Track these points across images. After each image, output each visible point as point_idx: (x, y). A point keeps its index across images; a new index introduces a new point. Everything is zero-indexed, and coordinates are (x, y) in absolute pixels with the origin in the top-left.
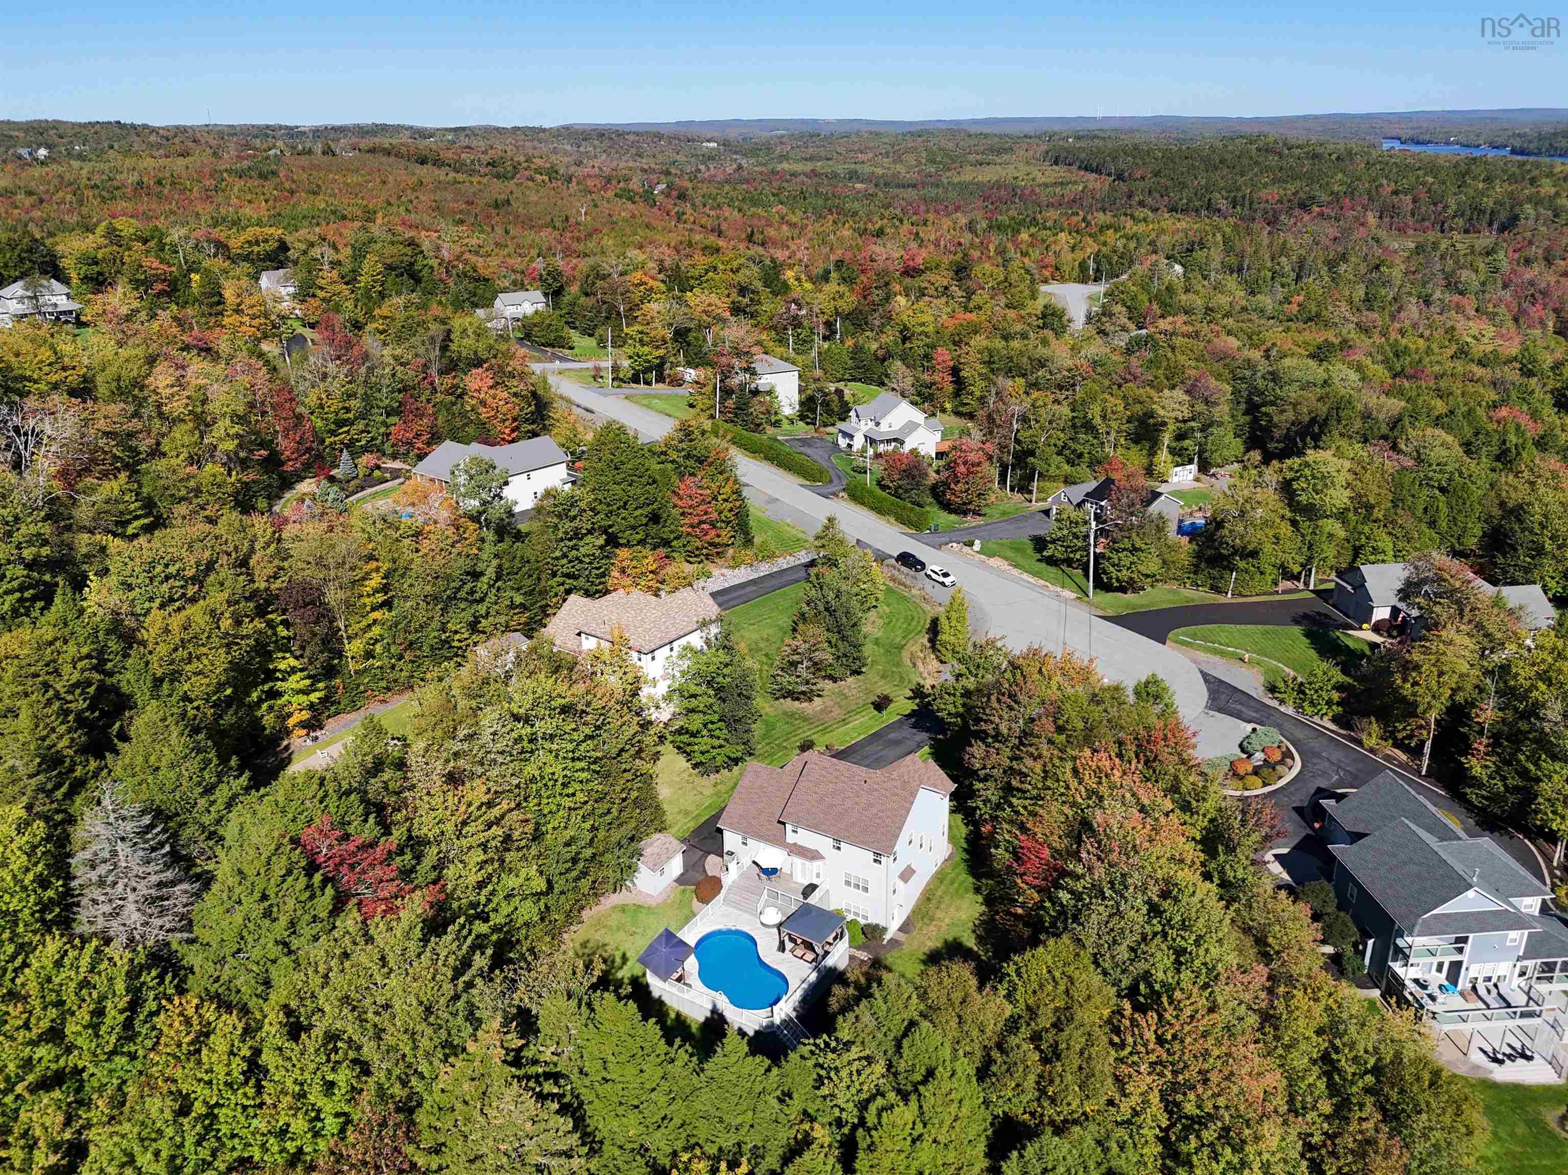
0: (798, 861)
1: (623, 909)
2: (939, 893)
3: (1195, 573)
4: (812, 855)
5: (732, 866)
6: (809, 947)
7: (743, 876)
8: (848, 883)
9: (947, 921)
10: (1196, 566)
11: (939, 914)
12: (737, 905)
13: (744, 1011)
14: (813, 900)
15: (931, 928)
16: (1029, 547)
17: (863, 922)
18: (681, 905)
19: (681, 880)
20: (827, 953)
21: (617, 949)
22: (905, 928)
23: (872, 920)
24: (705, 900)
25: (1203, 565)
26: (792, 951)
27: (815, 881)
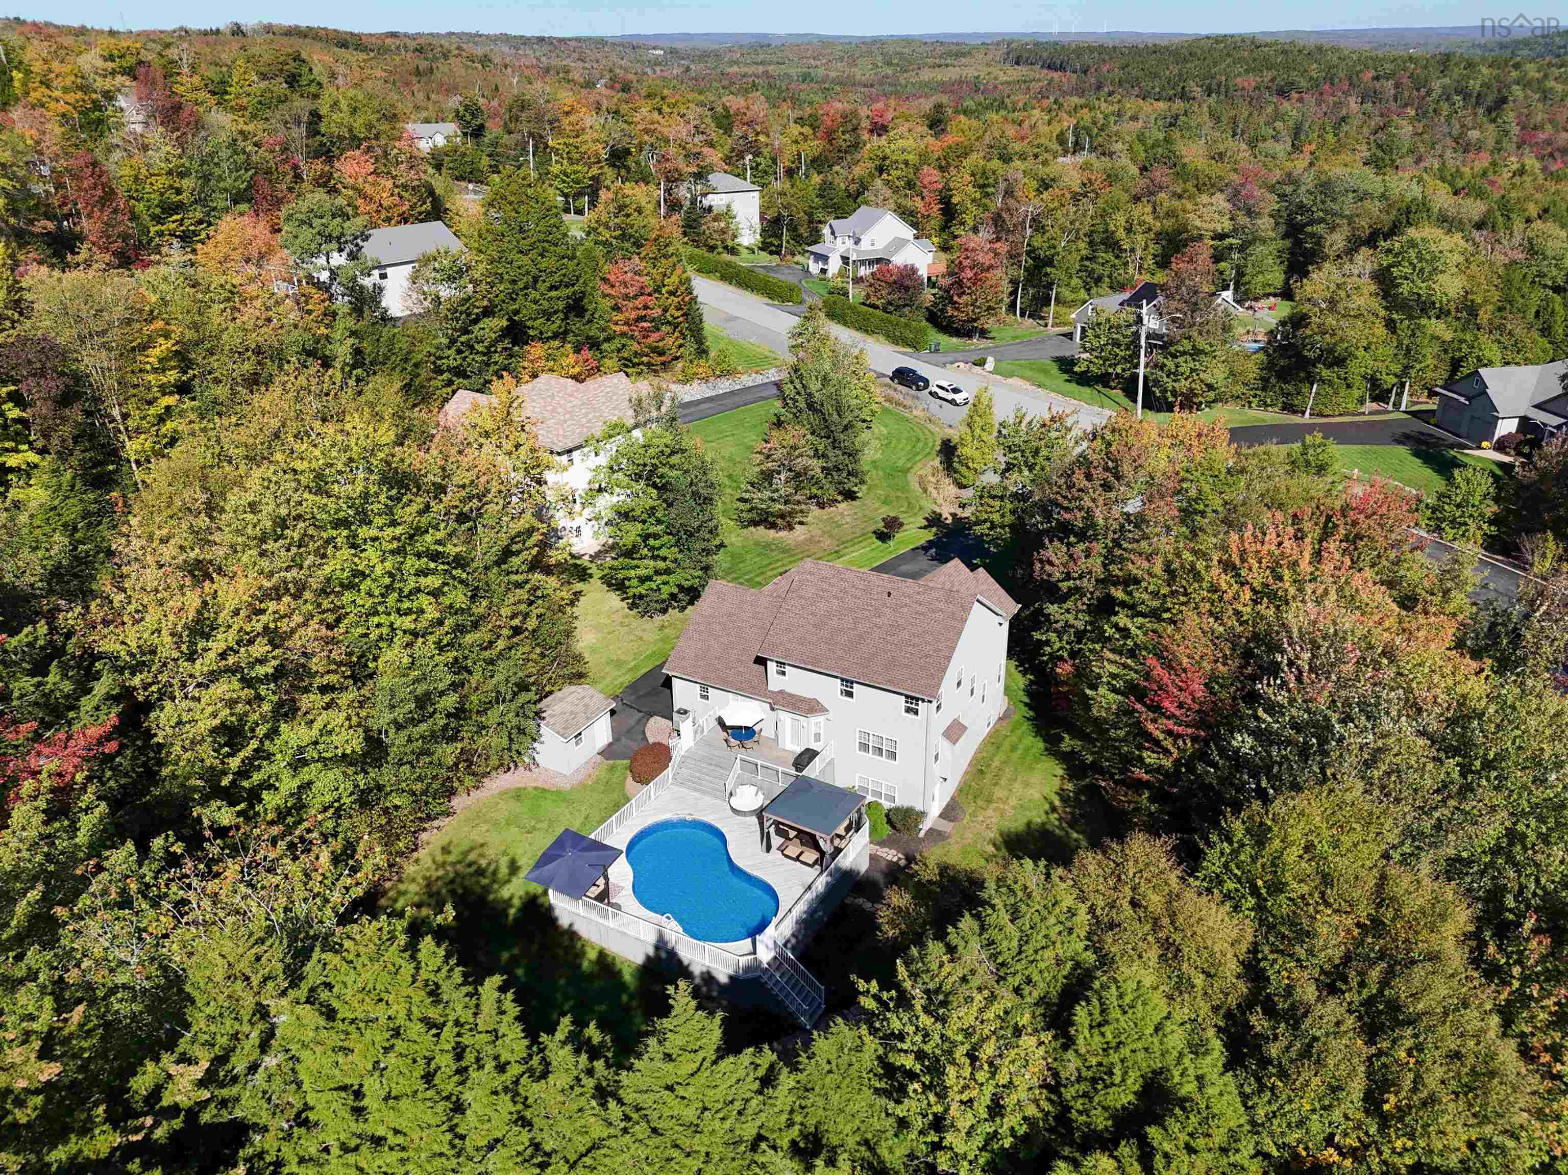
0: (786, 718)
1: (518, 795)
2: (996, 763)
3: (1264, 389)
4: (810, 707)
5: (686, 727)
6: (810, 841)
7: (703, 742)
8: (864, 747)
9: (1013, 801)
10: (1265, 380)
11: (999, 792)
12: (693, 784)
13: (708, 946)
14: (813, 771)
15: (990, 812)
16: (1054, 369)
17: (887, 805)
18: (608, 787)
19: (607, 753)
20: (838, 851)
21: (505, 853)
22: (949, 813)
23: (902, 801)
24: (643, 779)
25: (1273, 380)
26: (782, 849)
27: (814, 746)
